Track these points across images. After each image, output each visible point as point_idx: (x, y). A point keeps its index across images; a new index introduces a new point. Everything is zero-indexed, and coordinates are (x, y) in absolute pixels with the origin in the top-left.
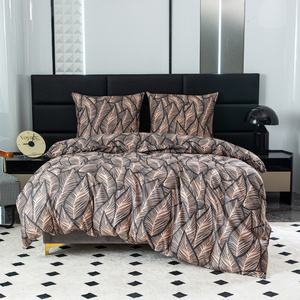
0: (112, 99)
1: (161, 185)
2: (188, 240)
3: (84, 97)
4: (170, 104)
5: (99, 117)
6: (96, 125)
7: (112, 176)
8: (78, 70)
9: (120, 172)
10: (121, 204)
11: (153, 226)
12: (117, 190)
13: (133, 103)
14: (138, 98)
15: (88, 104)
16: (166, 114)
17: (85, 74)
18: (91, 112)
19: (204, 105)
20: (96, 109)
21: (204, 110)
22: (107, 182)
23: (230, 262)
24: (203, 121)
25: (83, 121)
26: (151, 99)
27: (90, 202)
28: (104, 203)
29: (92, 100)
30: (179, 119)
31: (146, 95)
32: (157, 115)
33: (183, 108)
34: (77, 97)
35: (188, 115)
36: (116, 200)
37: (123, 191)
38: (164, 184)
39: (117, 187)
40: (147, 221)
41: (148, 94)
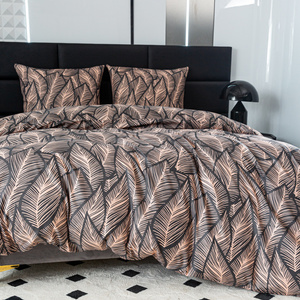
0: (66, 73)
1: (173, 169)
2: (221, 251)
3: (31, 69)
4: (136, 79)
5: (52, 93)
6: (48, 103)
7: (96, 158)
8: (21, 37)
9: (107, 151)
10: (114, 201)
11: (166, 232)
12: (106, 178)
13: (92, 77)
14: (97, 71)
15: (36, 77)
16: (132, 90)
17: (29, 41)
18: (40, 88)
19: (174, 80)
20: (47, 83)
21: (175, 85)
22: (88, 166)
23: (285, 281)
24: (175, 99)
25: (31, 98)
26: (113, 72)
27: (62, 199)
28: (87, 200)
29: (42, 72)
30: (148, 96)
31: (106, 69)
32: (122, 91)
33: (152, 83)
34: (21, 69)
35: (159, 91)
36: (105, 194)
37: (115, 179)
38: (178, 168)
39: (105, 175)
40: (156, 226)
41: (109, 67)
